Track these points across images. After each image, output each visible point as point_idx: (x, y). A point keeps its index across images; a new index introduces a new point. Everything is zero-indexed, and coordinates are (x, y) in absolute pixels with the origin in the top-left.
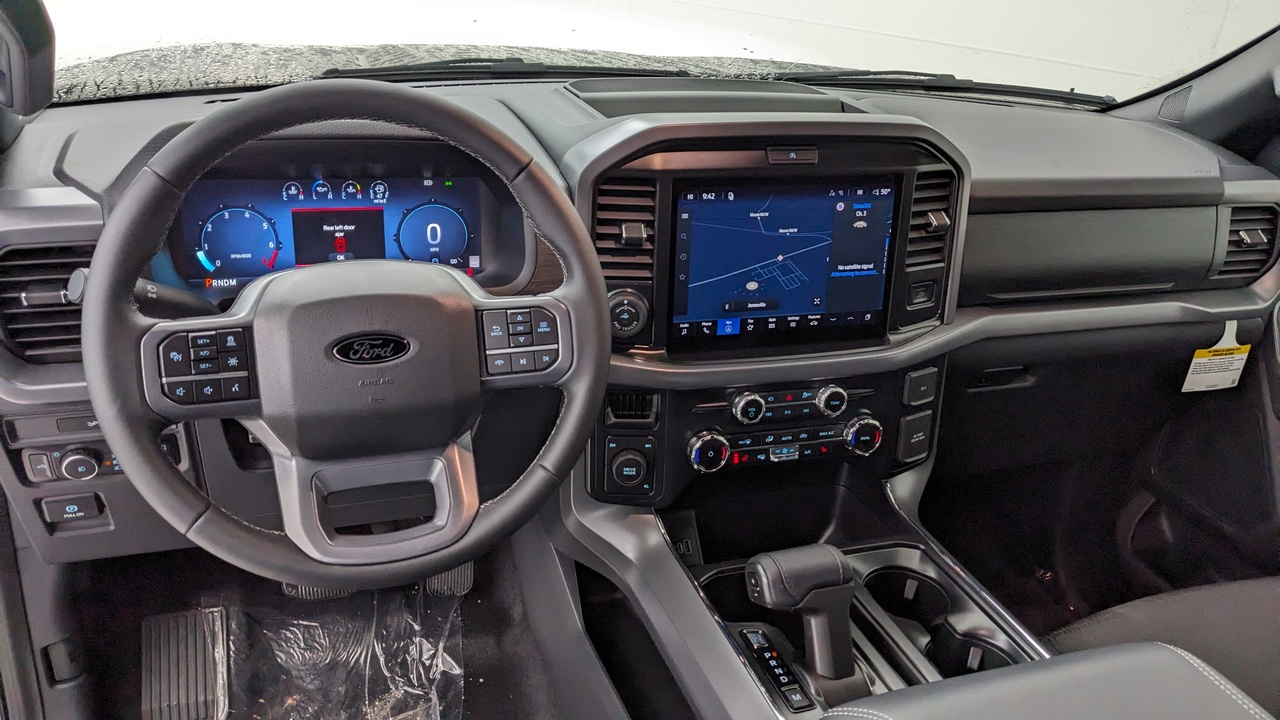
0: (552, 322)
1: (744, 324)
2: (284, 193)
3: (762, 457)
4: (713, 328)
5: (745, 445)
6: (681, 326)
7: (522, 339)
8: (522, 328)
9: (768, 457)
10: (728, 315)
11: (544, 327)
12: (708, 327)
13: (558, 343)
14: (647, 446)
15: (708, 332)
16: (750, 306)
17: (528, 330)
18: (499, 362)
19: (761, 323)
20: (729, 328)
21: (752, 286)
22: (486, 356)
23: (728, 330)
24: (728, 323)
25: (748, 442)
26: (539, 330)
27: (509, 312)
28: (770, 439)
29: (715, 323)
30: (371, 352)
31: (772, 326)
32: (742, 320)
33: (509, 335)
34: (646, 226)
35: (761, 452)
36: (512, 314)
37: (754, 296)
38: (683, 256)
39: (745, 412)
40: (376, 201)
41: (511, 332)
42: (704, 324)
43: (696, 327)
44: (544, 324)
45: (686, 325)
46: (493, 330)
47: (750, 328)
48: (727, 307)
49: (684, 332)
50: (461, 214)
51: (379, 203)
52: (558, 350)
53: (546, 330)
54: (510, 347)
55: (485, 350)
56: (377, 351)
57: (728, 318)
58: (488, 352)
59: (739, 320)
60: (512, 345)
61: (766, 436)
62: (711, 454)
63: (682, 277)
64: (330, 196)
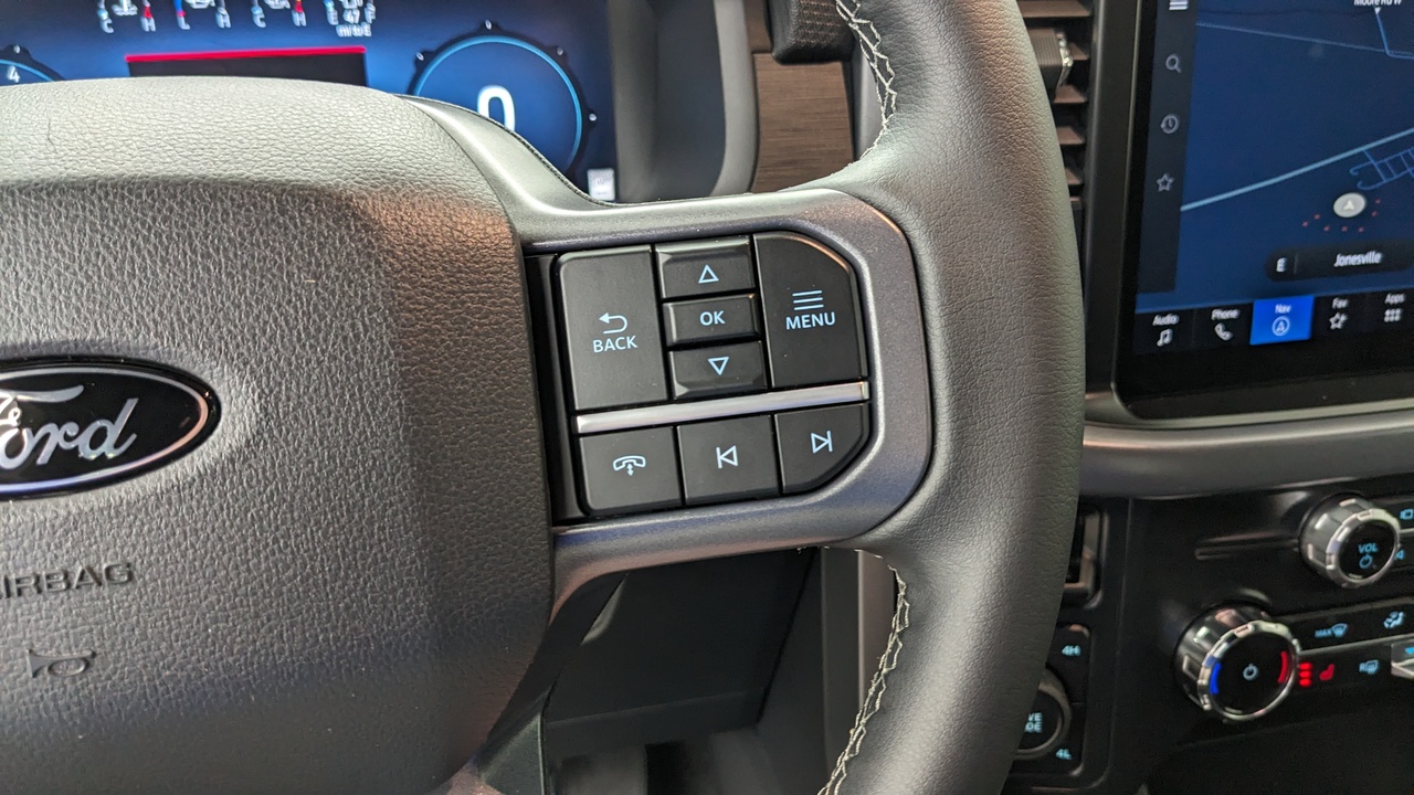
0: (844, 289)
1: (1323, 310)
2: (104, 15)
3: (1370, 668)
4: (1241, 327)
5: (1333, 640)
6: (1158, 321)
7: (719, 363)
8: (717, 317)
9: (1385, 667)
10: (1283, 287)
11: (809, 314)
12: (1227, 323)
13: (869, 377)
14: (1068, 651)
15: (1224, 335)
16: (1342, 261)
17: (745, 325)
18: (630, 462)
19: (1366, 307)
20: (1282, 323)
21: (1350, 205)
22: (575, 436)
23: (1281, 330)
24: (1280, 309)
25: (1339, 631)
26: (791, 324)
27: (664, 253)
28: (1396, 620)
29: (1247, 312)
30: (29, 442)
31: (1392, 316)
32: (1317, 301)
33: (666, 349)
34: (1070, 39)
35: (1364, 655)
36: (676, 259)
37: (1356, 234)
38: (1169, 123)
39: (1349, 555)
40: (343, 31)
41: (674, 337)
42: (1217, 314)
43: (1195, 323)
44: (808, 298)
45: (1171, 319)
46: (599, 331)
47: (1338, 322)
48: (1281, 265)
49: (1165, 339)
50: (562, 61)
51: (353, 38)
52: (870, 404)
53: (820, 320)
54: (671, 399)
55: (573, 413)
56: (56, 436)
57: (1283, 295)
58: (582, 423)
59: (1308, 300)
60: (679, 390)
61: (1386, 613)
62: (1251, 672)
63: (1165, 183)
64: (224, 19)
